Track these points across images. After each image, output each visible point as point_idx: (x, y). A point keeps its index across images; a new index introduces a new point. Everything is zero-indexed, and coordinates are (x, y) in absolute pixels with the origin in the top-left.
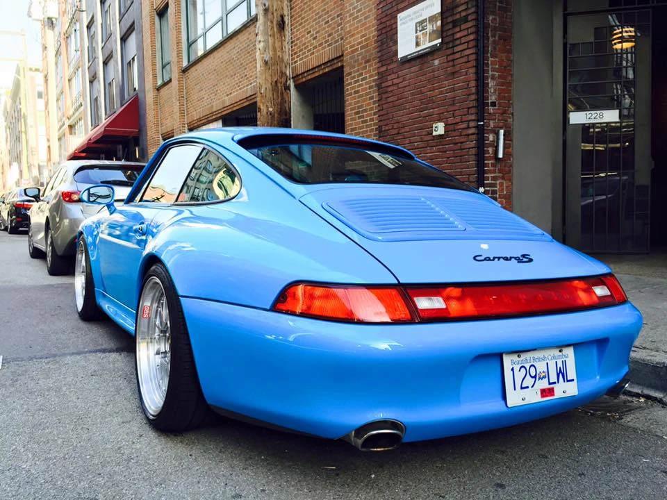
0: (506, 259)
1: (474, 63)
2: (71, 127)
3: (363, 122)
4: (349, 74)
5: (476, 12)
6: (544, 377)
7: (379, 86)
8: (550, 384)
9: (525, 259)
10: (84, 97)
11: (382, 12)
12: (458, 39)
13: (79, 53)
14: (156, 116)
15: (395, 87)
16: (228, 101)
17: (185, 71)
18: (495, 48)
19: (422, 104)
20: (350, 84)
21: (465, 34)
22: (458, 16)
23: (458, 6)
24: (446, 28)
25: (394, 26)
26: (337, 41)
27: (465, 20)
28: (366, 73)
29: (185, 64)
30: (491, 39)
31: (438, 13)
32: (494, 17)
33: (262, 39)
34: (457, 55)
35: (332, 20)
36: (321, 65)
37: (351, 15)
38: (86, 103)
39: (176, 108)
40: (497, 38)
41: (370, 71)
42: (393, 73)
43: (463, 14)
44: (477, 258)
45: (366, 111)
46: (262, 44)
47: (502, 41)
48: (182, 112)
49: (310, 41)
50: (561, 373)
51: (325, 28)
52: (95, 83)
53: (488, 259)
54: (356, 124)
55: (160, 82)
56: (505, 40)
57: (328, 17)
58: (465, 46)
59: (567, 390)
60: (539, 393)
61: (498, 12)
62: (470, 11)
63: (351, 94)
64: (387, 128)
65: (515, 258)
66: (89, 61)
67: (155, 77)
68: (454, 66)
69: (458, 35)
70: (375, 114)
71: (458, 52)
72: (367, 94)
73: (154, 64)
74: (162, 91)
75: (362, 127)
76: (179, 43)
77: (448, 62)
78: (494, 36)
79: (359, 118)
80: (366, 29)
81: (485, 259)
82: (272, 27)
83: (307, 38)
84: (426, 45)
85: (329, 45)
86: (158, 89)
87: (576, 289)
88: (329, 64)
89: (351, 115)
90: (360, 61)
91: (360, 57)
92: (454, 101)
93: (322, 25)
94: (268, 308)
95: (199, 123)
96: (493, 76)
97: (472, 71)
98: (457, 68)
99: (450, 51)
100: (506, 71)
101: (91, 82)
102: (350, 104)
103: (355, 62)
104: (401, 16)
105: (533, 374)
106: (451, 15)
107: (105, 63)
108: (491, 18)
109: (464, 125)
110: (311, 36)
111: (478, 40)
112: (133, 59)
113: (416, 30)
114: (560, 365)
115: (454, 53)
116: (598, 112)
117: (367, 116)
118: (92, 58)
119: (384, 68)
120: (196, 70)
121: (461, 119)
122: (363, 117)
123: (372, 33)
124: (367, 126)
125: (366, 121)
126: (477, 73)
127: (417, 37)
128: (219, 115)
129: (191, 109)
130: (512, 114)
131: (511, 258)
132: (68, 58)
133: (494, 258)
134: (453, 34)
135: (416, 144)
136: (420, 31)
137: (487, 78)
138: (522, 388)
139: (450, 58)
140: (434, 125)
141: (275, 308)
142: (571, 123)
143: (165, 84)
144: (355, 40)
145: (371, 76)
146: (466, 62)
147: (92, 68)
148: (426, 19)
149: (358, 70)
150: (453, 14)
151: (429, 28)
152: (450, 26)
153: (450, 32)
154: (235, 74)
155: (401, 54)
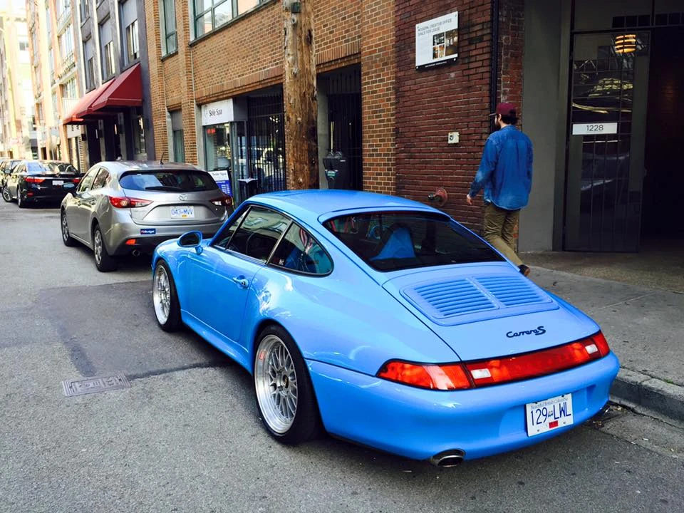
0: (528, 333)
1: (488, 81)
2: (63, 86)
3: (380, 121)
4: (367, 74)
5: (491, 34)
6: (552, 415)
7: (397, 90)
8: (555, 418)
9: (540, 331)
10: (77, 58)
11: (401, 20)
12: (473, 56)
13: (69, 9)
14: (161, 88)
15: (413, 93)
16: (240, 81)
17: (192, 45)
18: (507, 66)
19: (438, 112)
20: (368, 83)
21: (480, 53)
22: (474, 35)
23: (474, 25)
24: (462, 44)
25: (412, 35)
26: (354, 39)
27: (481, 39)
28: (383, 75)
29: (192, 39)
30: (504, 57)
31: (455, 30)
32: (507, 36)
33: (291, 53)
34: (473, 71)
35: (349, 17)
36: (337, 60)
37: (369, 17)
38: (80, 64)
39: (184, 83)
40: (509, 56)
41: (387, 74)
42: (411, 79)
43: (479, 33)
44: (509, 335)
45: (383, 111)
46: (291, 57)
47: (514, 58)
48: (190, 87)
49: (326, 34)
50: (563, 411)
51: (342, 24)
52: (89, 44)
53: (516, 335)
54: (374, 122)
55: (164, 54)
56: (516, 57)
57: (346, 13)
58: (480, 64)
59: (566, 421)
60: (548, 425)
61: (510, 31)
62: (485, 32)
63: (368, 93)
64: (404, 131)
65: (534, 331)
66: (81, 21)
67: (159, 47)
68: (469, 81)
69: (474, 53)
70: (392, 115)
71: (473, 68)
72: (384, 95)
73: (157, 34)
74: (168, 62)
75: (379, 126)
76: (185, 16)
77: (464, 76)
78: (506, 54)
79: (377, 117)
80: (384, 33)
81: (514, 335)
82: (301, 42)
83: (323, 31)
84: (443, 57)
85: (346, 41)
86: (163, 60)
87: (573, 349)
88: (346, 60)
89: (368, 113)
90: (378, 63)
91: (378, 59)
92: (468, 113)
93: (339, 20)
94: (374, 374)
95: (208, 100)
96: (505, 91)
97: (487, 87)
98: (472, 83)
99: (465, 67)
100: (516, 87)
101: (85, 42)
102: (368, 103)
103: (372, 63)
104: (419, 26)
105: (545, 414)
106: (467, 33)
107: (101, 25)
108: (504, 38)
109: (478, 137)
110: (327, 30)
111: (492, 59)
112: (133, 24)
113: (434, 42)
114: (562, 406)
115: (469, 69)
116: (599, 124)
117: (385, 116)
118: (86, 18)
119: (402, 74)
120: (205, 46)
121: (475, 130)
122: (380, 116)
123: (391, 38)
124: (385, 126)
125: (383, 121)
126: (490, 90)
127: (434, 49)
128: (230, 95)
129: (200, 86)
130: (521, 125)
131: (531, 331)
132: (56, 13)
133: (520, 333)
134: (469, 51)
135: (432, 148)
136: (438, 44)
137: (500, 93)
138: (538, 423)
139: (466, 73)
140: (450, 134)
141: (379, 375)
142: (574, 134)
143: (170, 56)
144: (372, 42)
145: (388, 79)
146: (480, 79)
147: (86, 27)
148: (443, 33)
149: (375, 72)
150: (470, 33)
151: (446, 42)
152: (467, 43)
153: (466, 49)
154: (247, 56)
155: (419, 63)
